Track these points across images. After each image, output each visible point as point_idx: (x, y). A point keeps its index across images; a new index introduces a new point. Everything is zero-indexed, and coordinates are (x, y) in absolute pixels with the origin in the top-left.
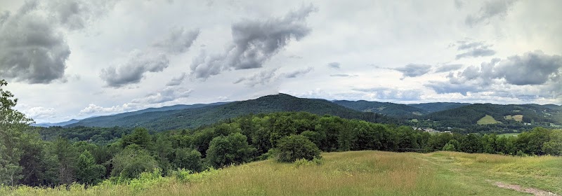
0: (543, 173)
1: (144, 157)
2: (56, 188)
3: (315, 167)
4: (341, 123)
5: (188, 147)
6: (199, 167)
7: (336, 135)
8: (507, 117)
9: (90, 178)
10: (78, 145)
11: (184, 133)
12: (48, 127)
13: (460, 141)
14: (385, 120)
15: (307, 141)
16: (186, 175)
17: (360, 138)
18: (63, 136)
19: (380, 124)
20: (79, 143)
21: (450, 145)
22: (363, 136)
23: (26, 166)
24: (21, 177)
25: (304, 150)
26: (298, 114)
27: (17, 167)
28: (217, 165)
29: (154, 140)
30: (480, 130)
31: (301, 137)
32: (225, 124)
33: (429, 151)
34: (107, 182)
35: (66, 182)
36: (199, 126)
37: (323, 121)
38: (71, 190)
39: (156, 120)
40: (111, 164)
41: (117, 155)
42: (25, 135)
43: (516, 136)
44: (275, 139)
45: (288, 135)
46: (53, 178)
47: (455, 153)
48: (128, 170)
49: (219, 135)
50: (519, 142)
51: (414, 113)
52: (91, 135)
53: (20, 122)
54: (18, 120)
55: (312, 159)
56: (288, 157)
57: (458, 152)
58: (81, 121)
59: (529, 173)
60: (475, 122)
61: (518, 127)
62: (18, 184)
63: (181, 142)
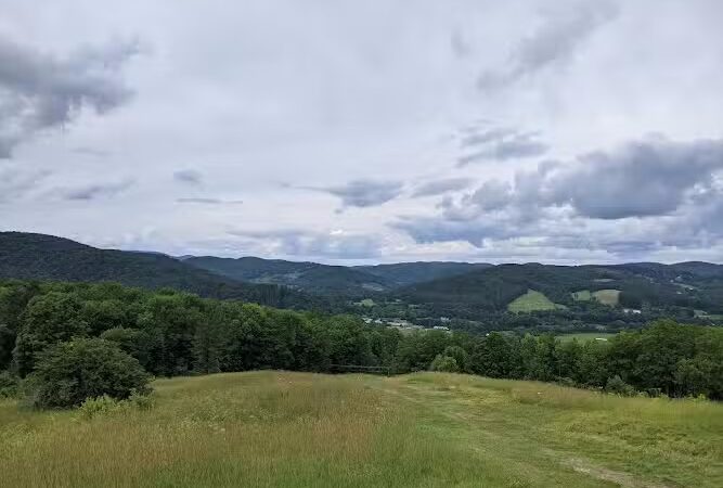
0: (693, 447)
3: (134, 416)
4: (202, 308)
7: (188, 336)
8: (579, 294)
13: (470, 350)
14: (302, 301)
15: (117, 351)
17: (244, 342)
19: (289, 311)
21: (447, 358)
22: (250, 337)
25: (107, 376)
26: (94, 287)
30: (516, 324)
31: (101, 343)
33: (400, 372)
37: (158, 305)
43: (603, 339)
44: (30, 348)
45: (66, 338)
47: (456, 377)
50: (613, 354)
51: (365, 286)
55: (126, 395)
56: (63, 395)
57: (465, 375)
59: (653, 442)
60: (503, 306)
61: (609, 319)
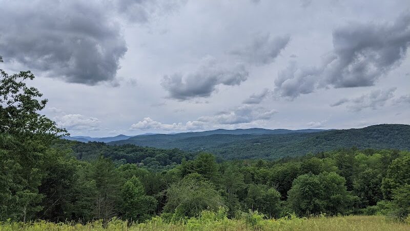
1: (207, 190)
2: (89, 224)
5: (265, 183)
6: (277, 211)
9: (136, 212)
10: (124, 169)
11: (260, 164)
12: (86, 142)
16: (259, 219)
18: (106, 156)
20: (126, 165)
23: (48, 194)
24: (39, 208)
27: (35, 194)
28: (301, 213)
29: (222, 170)
32: (316, 159)
34: (158, 219)
35: (103, 216)
36: (281, 157)
38: (110, 227)
39: (226, 145)
40: (165, 197)
41: (173, 186)
42: (52, 151)
44: (390, 187)
46: (86, 211)
48: (185, 206)
49: (307, 173)
52: (143, 157)
53: (47, 132)
54: (44, 129)
58: (132, 139)
62: (34, 219)
63: (256, 177)
